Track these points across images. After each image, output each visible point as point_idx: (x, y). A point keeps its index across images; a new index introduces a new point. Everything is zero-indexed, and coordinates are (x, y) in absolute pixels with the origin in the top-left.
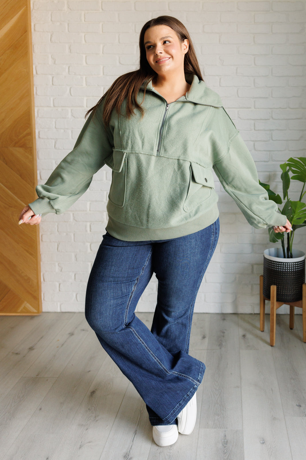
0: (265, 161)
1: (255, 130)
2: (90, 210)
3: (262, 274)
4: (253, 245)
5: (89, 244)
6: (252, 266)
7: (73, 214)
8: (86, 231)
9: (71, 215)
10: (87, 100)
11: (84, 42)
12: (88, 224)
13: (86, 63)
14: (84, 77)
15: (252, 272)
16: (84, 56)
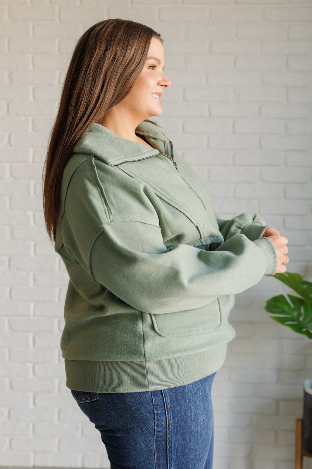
0: (300, 246)
1: (285, 198)
2: (34, 315)
3: (301, 416)
4: (279, 371)
5: (30, 366)
6: (278, 402)
7: (9, 321)
8: (28, 346)
9: (6, 322)
10: (34, 152)
11: (31, 67)
12: (31, 336)
13: (34, 98)
14: (30, 119)
15: (277, 412)
16: (31, 88)
